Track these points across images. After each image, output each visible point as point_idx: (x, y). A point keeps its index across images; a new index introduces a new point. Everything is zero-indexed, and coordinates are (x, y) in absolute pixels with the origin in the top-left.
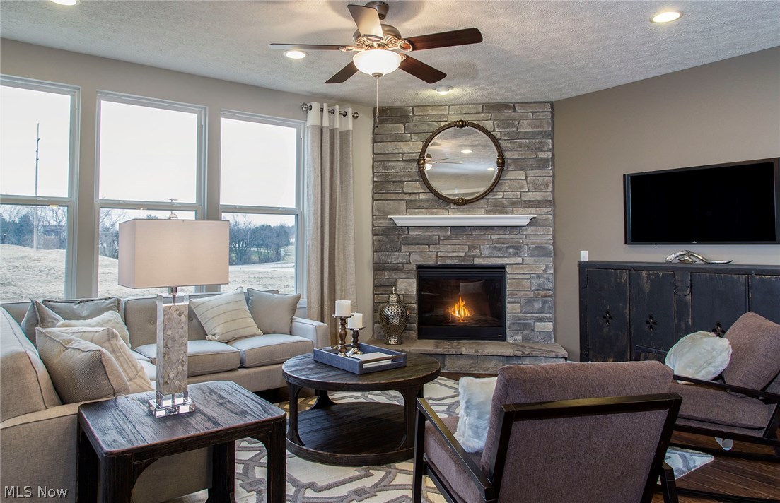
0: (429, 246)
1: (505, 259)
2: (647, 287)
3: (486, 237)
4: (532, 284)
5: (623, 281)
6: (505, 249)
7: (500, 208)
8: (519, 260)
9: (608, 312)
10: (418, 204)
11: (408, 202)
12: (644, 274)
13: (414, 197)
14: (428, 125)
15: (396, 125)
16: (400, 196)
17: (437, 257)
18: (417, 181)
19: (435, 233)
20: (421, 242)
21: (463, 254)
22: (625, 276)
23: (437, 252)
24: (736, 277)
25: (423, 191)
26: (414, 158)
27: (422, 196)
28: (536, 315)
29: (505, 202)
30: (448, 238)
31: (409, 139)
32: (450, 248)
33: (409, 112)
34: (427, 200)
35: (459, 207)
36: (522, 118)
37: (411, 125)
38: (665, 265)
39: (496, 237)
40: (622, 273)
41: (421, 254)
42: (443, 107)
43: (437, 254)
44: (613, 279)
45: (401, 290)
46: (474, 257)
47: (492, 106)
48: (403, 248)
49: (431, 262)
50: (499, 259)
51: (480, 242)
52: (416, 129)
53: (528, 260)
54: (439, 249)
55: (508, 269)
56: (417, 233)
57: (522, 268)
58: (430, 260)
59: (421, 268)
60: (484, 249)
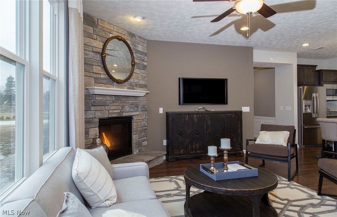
0: (105, 107)
1: (134, 113)
2: (196, 120)
3: (128, 101)
4: (141, 124)
5: (187, 119)
6: (134, 108)
7: (132, 87)
8: (138, 113)
9: (181, 132)
10: (101, 81)
11: (96, 79)
12: (195, 116)
13: (98, 76)
14: (105, 33)
15: (89, 27)
16: (92, 75)
17: (109, 113)
18: (99, 66)
19: (108, 99)
20: (102, 104)
21: (119, 111)
22: (188, 117)
23: (109, 110)
24: (222, 115)
25: (103, 73)
26: (99, 52)
27: (102, 76)
28: (142, 139)
29: (134, 84)
30: (113, 102)
31: (96, 38)
32: (114, 108)
33: (96, 21)
34: (105, 79)
35: (118, 84)
36: (139, 43)
37: (97, 30)
38: (195, 112)
39: (130, 102)
40: (186, 116)
41: (101, 111)
42: (111, 25)
43: (109, 112)
44: (183, 119)
45: (92, 136)
46: (123, 112)
47: (130, 33)
48: (92, 108)
49: (106, 116)
50: (132, 113)
51: (125, 104)
52: (99, 33)
53: (141, 113)
54: (110, 108)
55: (134, 118)
56: (100, 99)
57: (139, 117)
58: (106, 115)
59: (101, 120)
60: (127, 108)
